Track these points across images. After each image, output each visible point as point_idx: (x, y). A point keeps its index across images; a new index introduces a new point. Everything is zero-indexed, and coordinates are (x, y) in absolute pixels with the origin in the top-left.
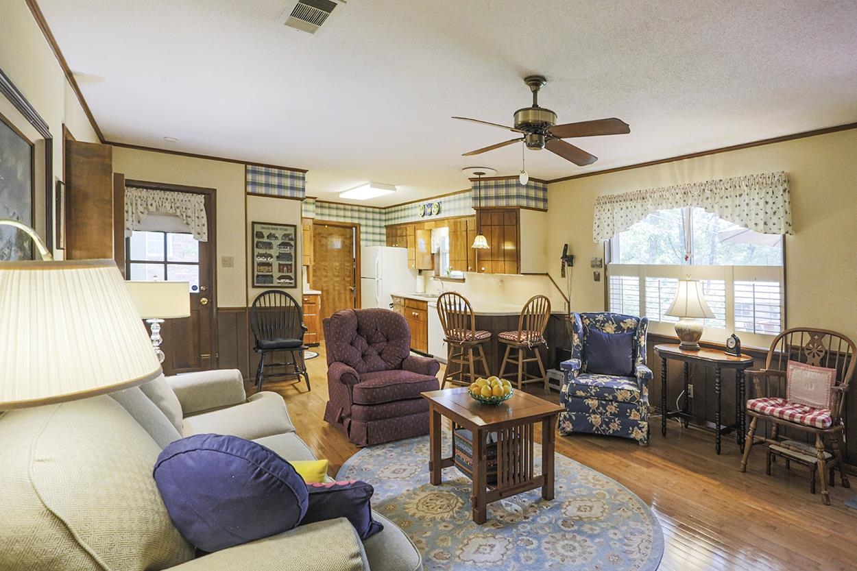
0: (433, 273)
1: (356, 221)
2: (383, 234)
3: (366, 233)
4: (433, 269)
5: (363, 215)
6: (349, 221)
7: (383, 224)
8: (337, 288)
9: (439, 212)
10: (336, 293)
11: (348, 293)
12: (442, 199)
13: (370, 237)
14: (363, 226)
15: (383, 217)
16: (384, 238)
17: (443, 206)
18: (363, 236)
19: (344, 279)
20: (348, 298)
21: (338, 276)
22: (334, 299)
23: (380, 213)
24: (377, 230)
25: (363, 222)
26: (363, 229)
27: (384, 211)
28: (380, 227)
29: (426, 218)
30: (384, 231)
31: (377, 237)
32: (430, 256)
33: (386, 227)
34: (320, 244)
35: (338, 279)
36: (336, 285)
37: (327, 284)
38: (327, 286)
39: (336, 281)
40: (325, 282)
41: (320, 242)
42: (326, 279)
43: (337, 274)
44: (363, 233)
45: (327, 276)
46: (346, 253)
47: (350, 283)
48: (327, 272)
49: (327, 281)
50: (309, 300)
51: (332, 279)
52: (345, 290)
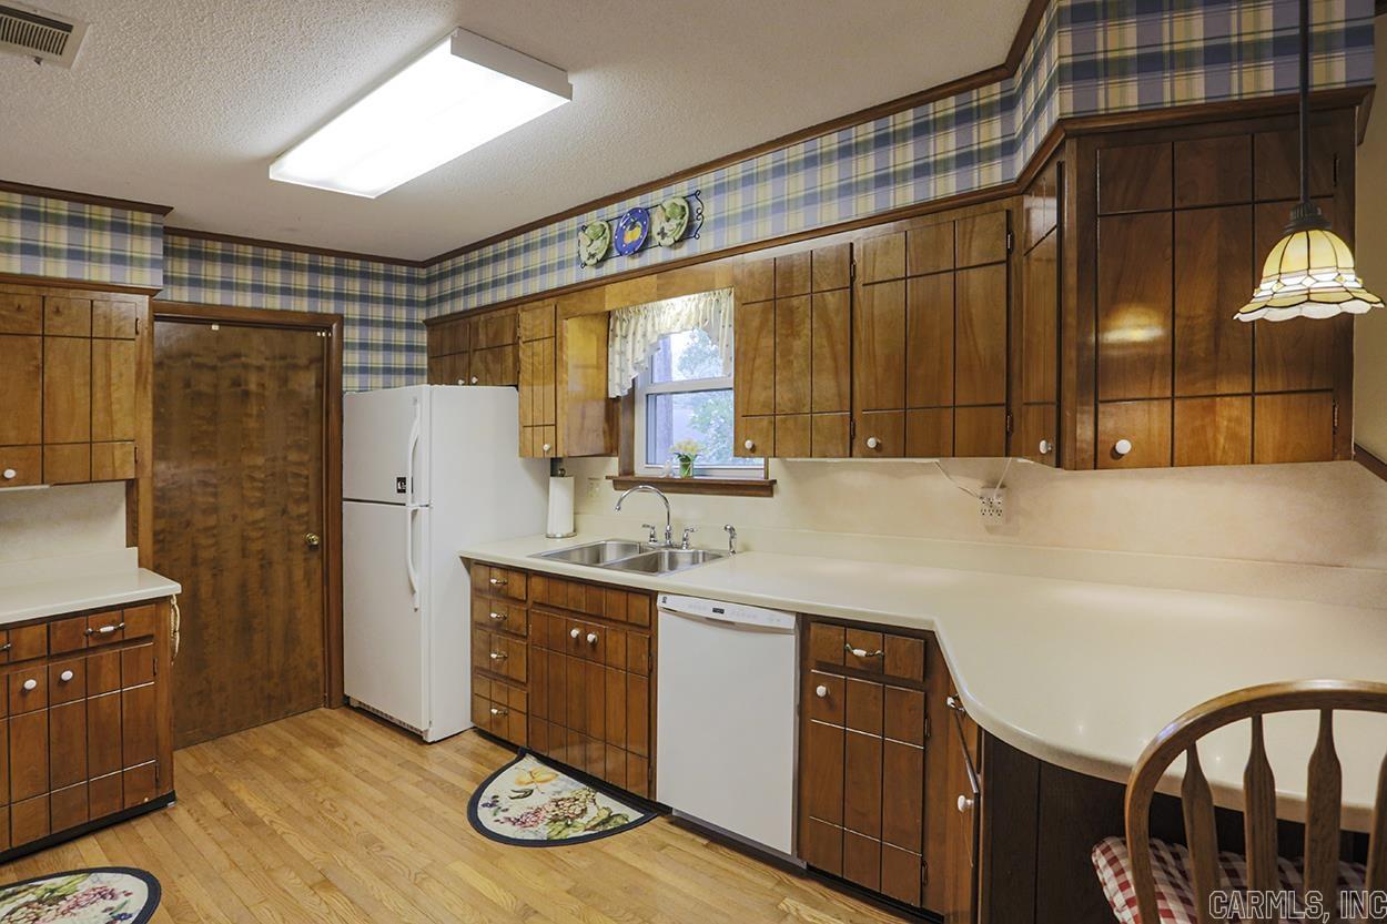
0: (613, 466)
1: (328, 307)
2: (418, 349)
3: (364, 346)
4: (610, 451)
5: (354, 286)
6: (302, 305)
7: (421, 315)
8: (255, 547)
9: (689, 232)
10: (254, 564)
11: (298, 558)
12: (706, 180)
13: (377, 359)
14: (352, 322)
15: (421, 293)
16: (422, 361)
17: (709, 209)
18: (351, 358)
19: (284, 512)
20: (298, 574)
21: (262, 504)
22: (243, 586)
23: (411, 280)
24: (401, 337)
25: (353, 310)
26: (352, 334)
27: (422, 273)
28: (410, 326)
29: (613, 266)
30: (422, 338)
31: (400, 360)
32: (597, 411)
33: (430, 324)
34: (188, 391)
35: (259, 514)
36: (254, 534)
37: (214, 536)
38: (216, 543)
39: (255, 522)
40: (206, 529)
41: (188, 385)
42: (212, 521)
43: (258, 494)
44: (352, 346)
45: (214, 509)
46: (290, 418)
47: (307, 522)
48: (215, 495)
49: (214, 527)
50: (122, 628)
51: (235, 517)
52: (289, 550)
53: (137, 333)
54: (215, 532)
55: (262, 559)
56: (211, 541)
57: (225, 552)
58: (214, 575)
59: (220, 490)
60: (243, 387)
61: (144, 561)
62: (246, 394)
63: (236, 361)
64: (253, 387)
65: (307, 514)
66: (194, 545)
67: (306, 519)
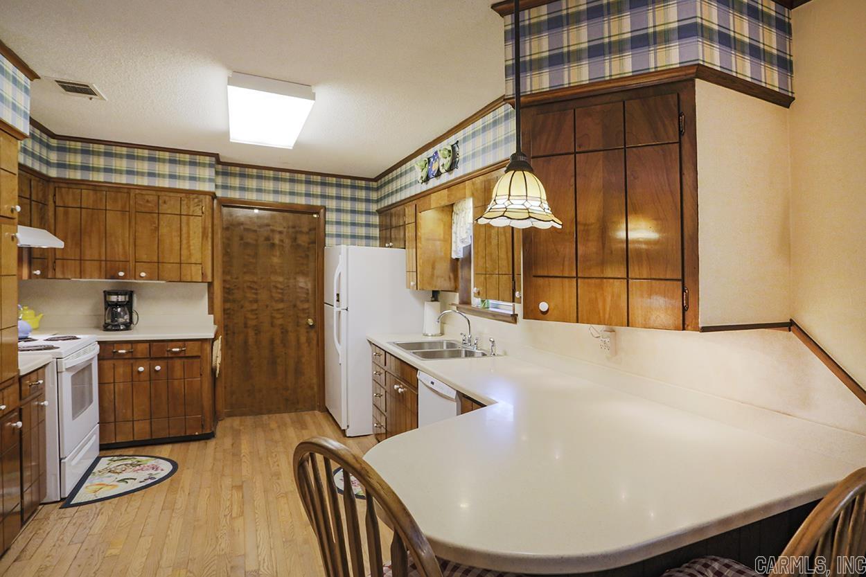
0: (456, 298)
1: (317, 202)
2: (374, 226)
3: (338, 223)
4: (455, 290)
5: (333, 191)
6: (302, 201)
7: (374, 207)
8: (279, 322)
10: (278, 331)
11: (303, 331)
12: (460, 135)
13: (347, 230)
14: (332, 210)
15: (374, 195)
16: (376, 232)
17: (462, 152)
18: (330, 229)
19: (295, 306)
20: (303, 339)
21: (282, 301)
22: (272, 341)
23: (367, 188)
24: (362, 219)
25: (332, 204)
26: (331, 216)
27: (374, 184)
28: (368, 213)
30: (376, 220)
31: (362, 231)
33: (380, 212)
34: (242, 242)
35: (281, 306)
36: (278, 316)
37: (257, 314)
38: (257, 318)
39: (278, 310)
40: (252, 310)
41: (242, 239)
42: (255, 306)
43: (280, 296)
44: (332, 223)
45: (256, 301)
46: (298, 259)
47: (309, 313)
48: (256, 294)
49: (256, 310)
50: (184, 350)
51: (267, 306)
52: (298, 326)
53: (203, 213)
54: (257, 312)
55: (282, 329)
56: (255, 317)
57: (261, 323)
58: (256, 334)
59: (259, 292)
60: (271, 241)
61: (217, 322)
62: (273, 245)
63: (268, 228)
64: (277, 241)
65: (308, 309)
66: (245, 318)
67: (307, 311)
